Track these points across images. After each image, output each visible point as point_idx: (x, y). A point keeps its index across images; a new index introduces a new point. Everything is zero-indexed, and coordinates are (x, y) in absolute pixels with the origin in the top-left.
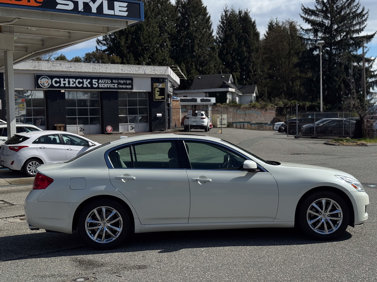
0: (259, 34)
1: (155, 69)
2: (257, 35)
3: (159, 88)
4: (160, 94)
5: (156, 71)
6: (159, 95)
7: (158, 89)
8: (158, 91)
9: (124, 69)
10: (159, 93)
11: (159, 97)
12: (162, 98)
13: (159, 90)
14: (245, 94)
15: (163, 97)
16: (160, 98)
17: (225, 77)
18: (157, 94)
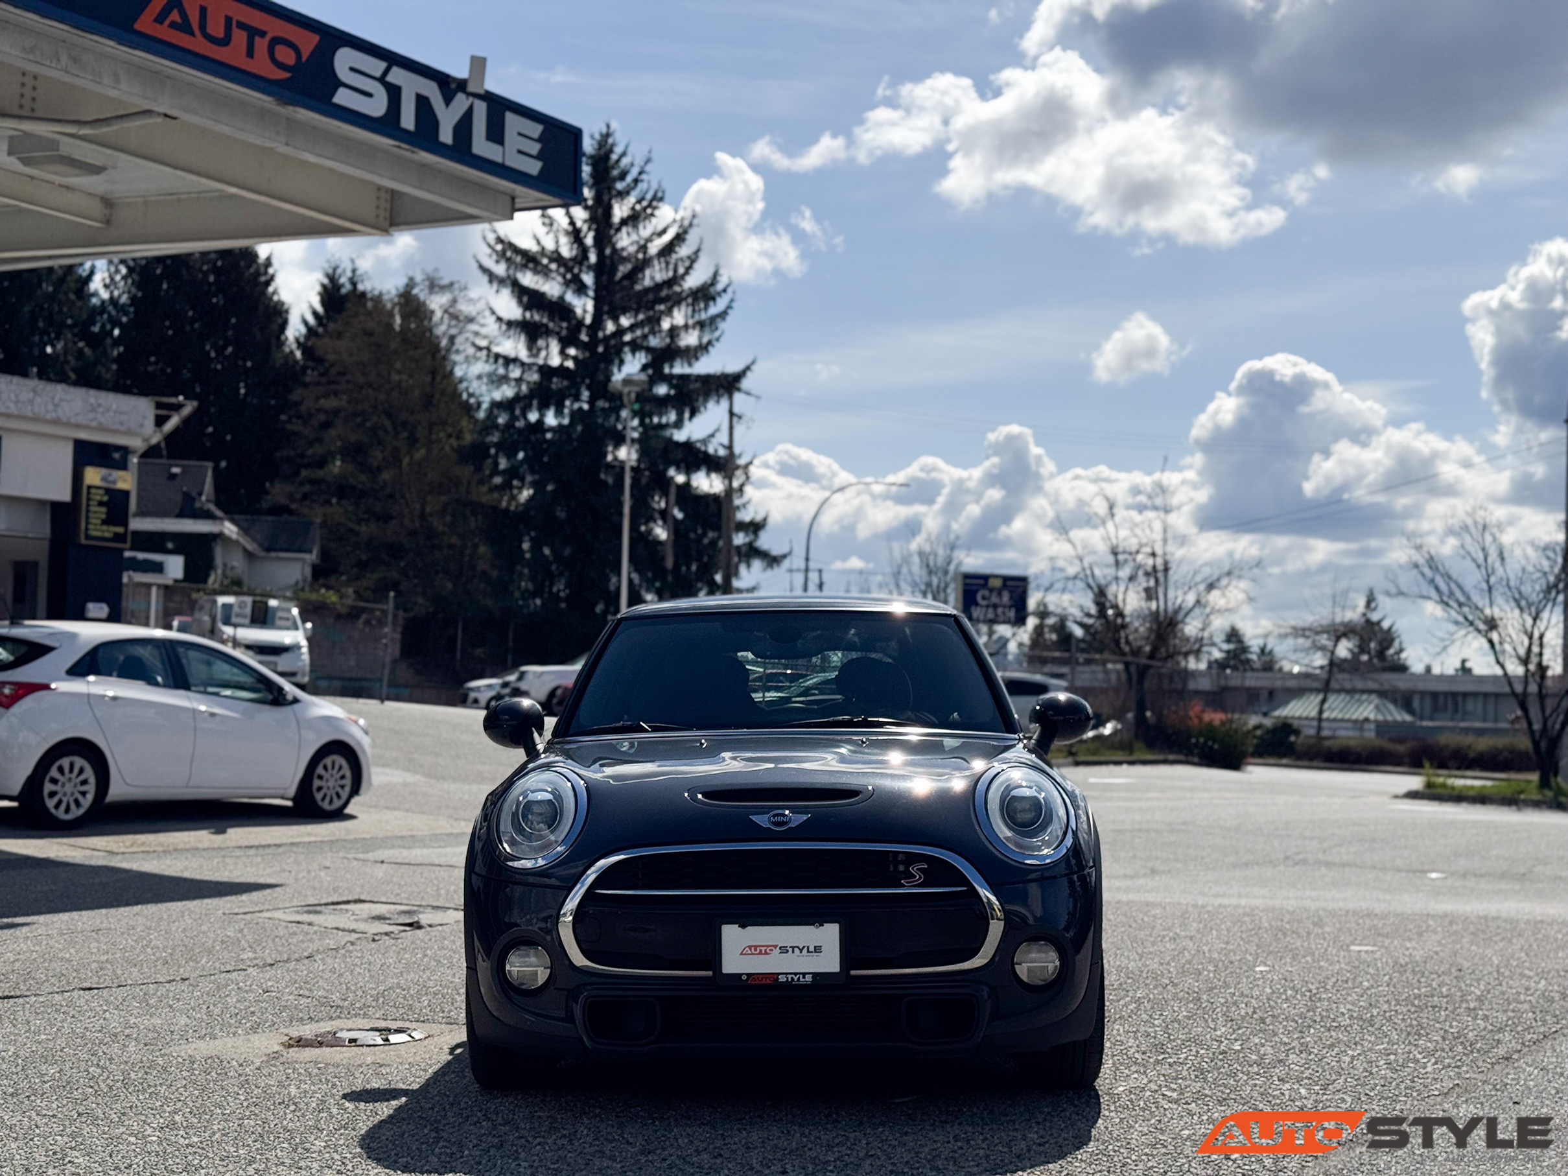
0: (287, 312)
1: (99, 405)
2: (278, 314)
3: (109, 491)
4: (108, 514)
5: (103, 413)
6: (104, 522)
7: (102, 492)
8: (101, 504)
10: (104, 509)
11: (105, 528)
12: (116, 535)
13: (105, 498)
14: (273, 554)
15: (120, 530)
16: (107, 535)
17: (183, 472)
18: (99, 513)
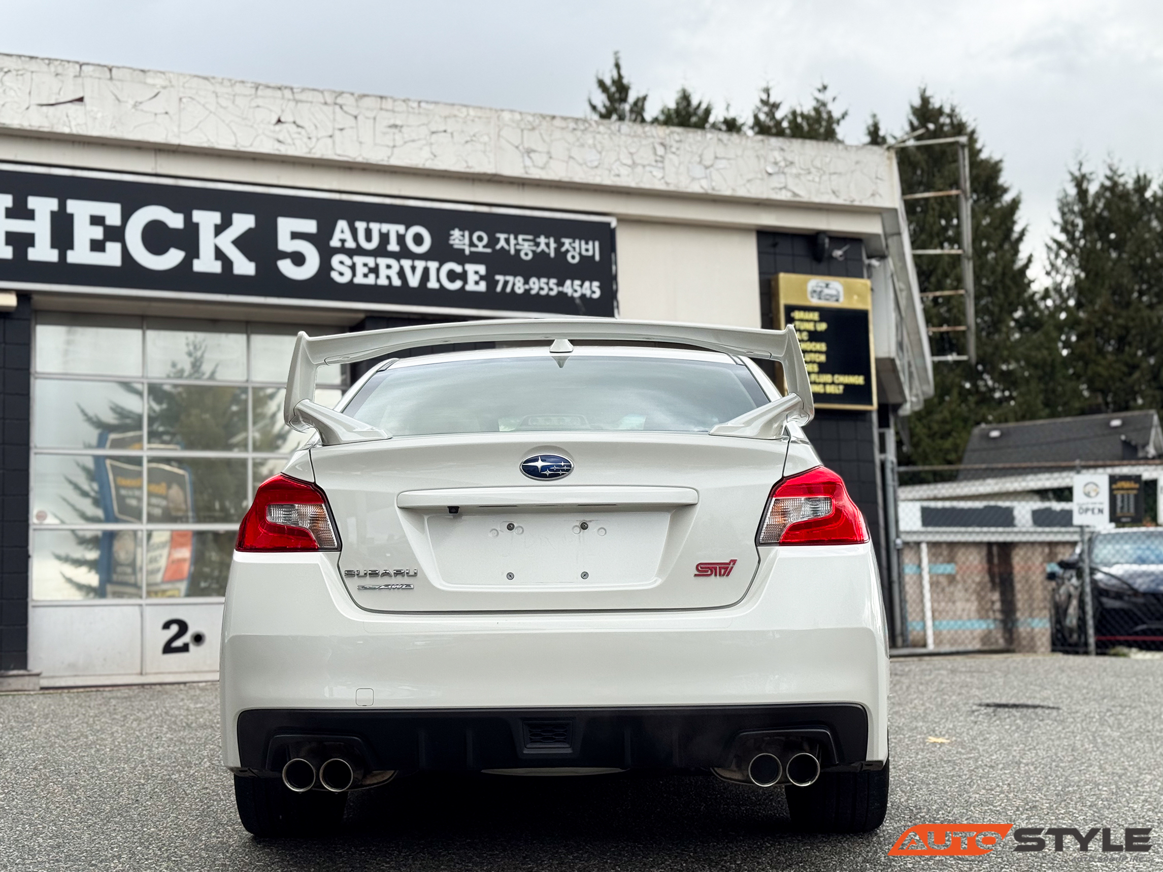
3: (825, 314)
4: (827, 353)
6: (823, 369)
7: (815, 316)
8: (814, 336)
9: (541, 147)
10: (822, 347)
11: (827, 378)
12: (847, 387)
13: (822, 327)
15: (859, 380)
16: (831, 389)
17: (1125, 424)
